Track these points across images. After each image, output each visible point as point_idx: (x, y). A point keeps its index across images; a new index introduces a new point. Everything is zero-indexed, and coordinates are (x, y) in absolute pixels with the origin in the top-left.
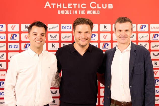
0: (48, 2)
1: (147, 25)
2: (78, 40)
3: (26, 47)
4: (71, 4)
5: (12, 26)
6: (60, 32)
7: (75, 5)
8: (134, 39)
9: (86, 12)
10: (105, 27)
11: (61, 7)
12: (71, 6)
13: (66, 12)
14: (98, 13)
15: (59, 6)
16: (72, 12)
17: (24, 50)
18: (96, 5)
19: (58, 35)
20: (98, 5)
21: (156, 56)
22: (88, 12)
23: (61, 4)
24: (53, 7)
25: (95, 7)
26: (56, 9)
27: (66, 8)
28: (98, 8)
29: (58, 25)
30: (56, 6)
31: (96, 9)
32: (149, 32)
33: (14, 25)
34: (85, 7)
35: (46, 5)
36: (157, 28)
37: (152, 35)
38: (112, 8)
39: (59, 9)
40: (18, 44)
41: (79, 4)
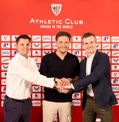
0: (32, 19)
1: (109, 37)
2: (59, 48)
3: (16, 53)
4: (51, 20)
5: (5, 37)
6: (42, 42)
7: (54, 21)
8: (99, 48)
9: (62, 27)
10: (77, 38)
11: (43, 23)
12: (51, 22)
13: (47, 27)
14: (72, 28)
15: (41, 22)
16: (51, 27)
17: (14, 55)
18: (70, 21)
19: (40, 44)
20: (71, 21)
21: (116, 61)
22: (64, 27)
23: (43, 20)
24: (37, 23)
25: (69, 23)
26: (39, 24)
27: (47, 23)
28: (72, 23)
29: (40, 36)
30: (39, 22)
31: (70, 25)
32: (111, 43)
33: (6, 36)
34: (61, 23)
35: (31, 21)
36: (117, 39)
37: (113, 45)
38: (82, 23)
39: (41, 24)
40: (9, 51)
41: (57, 21)
